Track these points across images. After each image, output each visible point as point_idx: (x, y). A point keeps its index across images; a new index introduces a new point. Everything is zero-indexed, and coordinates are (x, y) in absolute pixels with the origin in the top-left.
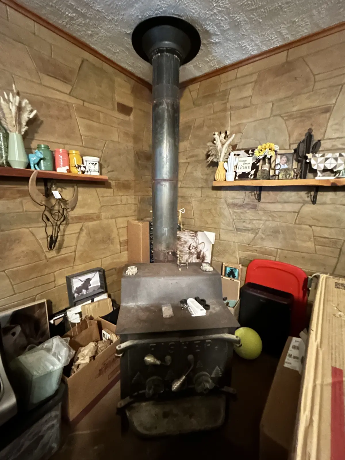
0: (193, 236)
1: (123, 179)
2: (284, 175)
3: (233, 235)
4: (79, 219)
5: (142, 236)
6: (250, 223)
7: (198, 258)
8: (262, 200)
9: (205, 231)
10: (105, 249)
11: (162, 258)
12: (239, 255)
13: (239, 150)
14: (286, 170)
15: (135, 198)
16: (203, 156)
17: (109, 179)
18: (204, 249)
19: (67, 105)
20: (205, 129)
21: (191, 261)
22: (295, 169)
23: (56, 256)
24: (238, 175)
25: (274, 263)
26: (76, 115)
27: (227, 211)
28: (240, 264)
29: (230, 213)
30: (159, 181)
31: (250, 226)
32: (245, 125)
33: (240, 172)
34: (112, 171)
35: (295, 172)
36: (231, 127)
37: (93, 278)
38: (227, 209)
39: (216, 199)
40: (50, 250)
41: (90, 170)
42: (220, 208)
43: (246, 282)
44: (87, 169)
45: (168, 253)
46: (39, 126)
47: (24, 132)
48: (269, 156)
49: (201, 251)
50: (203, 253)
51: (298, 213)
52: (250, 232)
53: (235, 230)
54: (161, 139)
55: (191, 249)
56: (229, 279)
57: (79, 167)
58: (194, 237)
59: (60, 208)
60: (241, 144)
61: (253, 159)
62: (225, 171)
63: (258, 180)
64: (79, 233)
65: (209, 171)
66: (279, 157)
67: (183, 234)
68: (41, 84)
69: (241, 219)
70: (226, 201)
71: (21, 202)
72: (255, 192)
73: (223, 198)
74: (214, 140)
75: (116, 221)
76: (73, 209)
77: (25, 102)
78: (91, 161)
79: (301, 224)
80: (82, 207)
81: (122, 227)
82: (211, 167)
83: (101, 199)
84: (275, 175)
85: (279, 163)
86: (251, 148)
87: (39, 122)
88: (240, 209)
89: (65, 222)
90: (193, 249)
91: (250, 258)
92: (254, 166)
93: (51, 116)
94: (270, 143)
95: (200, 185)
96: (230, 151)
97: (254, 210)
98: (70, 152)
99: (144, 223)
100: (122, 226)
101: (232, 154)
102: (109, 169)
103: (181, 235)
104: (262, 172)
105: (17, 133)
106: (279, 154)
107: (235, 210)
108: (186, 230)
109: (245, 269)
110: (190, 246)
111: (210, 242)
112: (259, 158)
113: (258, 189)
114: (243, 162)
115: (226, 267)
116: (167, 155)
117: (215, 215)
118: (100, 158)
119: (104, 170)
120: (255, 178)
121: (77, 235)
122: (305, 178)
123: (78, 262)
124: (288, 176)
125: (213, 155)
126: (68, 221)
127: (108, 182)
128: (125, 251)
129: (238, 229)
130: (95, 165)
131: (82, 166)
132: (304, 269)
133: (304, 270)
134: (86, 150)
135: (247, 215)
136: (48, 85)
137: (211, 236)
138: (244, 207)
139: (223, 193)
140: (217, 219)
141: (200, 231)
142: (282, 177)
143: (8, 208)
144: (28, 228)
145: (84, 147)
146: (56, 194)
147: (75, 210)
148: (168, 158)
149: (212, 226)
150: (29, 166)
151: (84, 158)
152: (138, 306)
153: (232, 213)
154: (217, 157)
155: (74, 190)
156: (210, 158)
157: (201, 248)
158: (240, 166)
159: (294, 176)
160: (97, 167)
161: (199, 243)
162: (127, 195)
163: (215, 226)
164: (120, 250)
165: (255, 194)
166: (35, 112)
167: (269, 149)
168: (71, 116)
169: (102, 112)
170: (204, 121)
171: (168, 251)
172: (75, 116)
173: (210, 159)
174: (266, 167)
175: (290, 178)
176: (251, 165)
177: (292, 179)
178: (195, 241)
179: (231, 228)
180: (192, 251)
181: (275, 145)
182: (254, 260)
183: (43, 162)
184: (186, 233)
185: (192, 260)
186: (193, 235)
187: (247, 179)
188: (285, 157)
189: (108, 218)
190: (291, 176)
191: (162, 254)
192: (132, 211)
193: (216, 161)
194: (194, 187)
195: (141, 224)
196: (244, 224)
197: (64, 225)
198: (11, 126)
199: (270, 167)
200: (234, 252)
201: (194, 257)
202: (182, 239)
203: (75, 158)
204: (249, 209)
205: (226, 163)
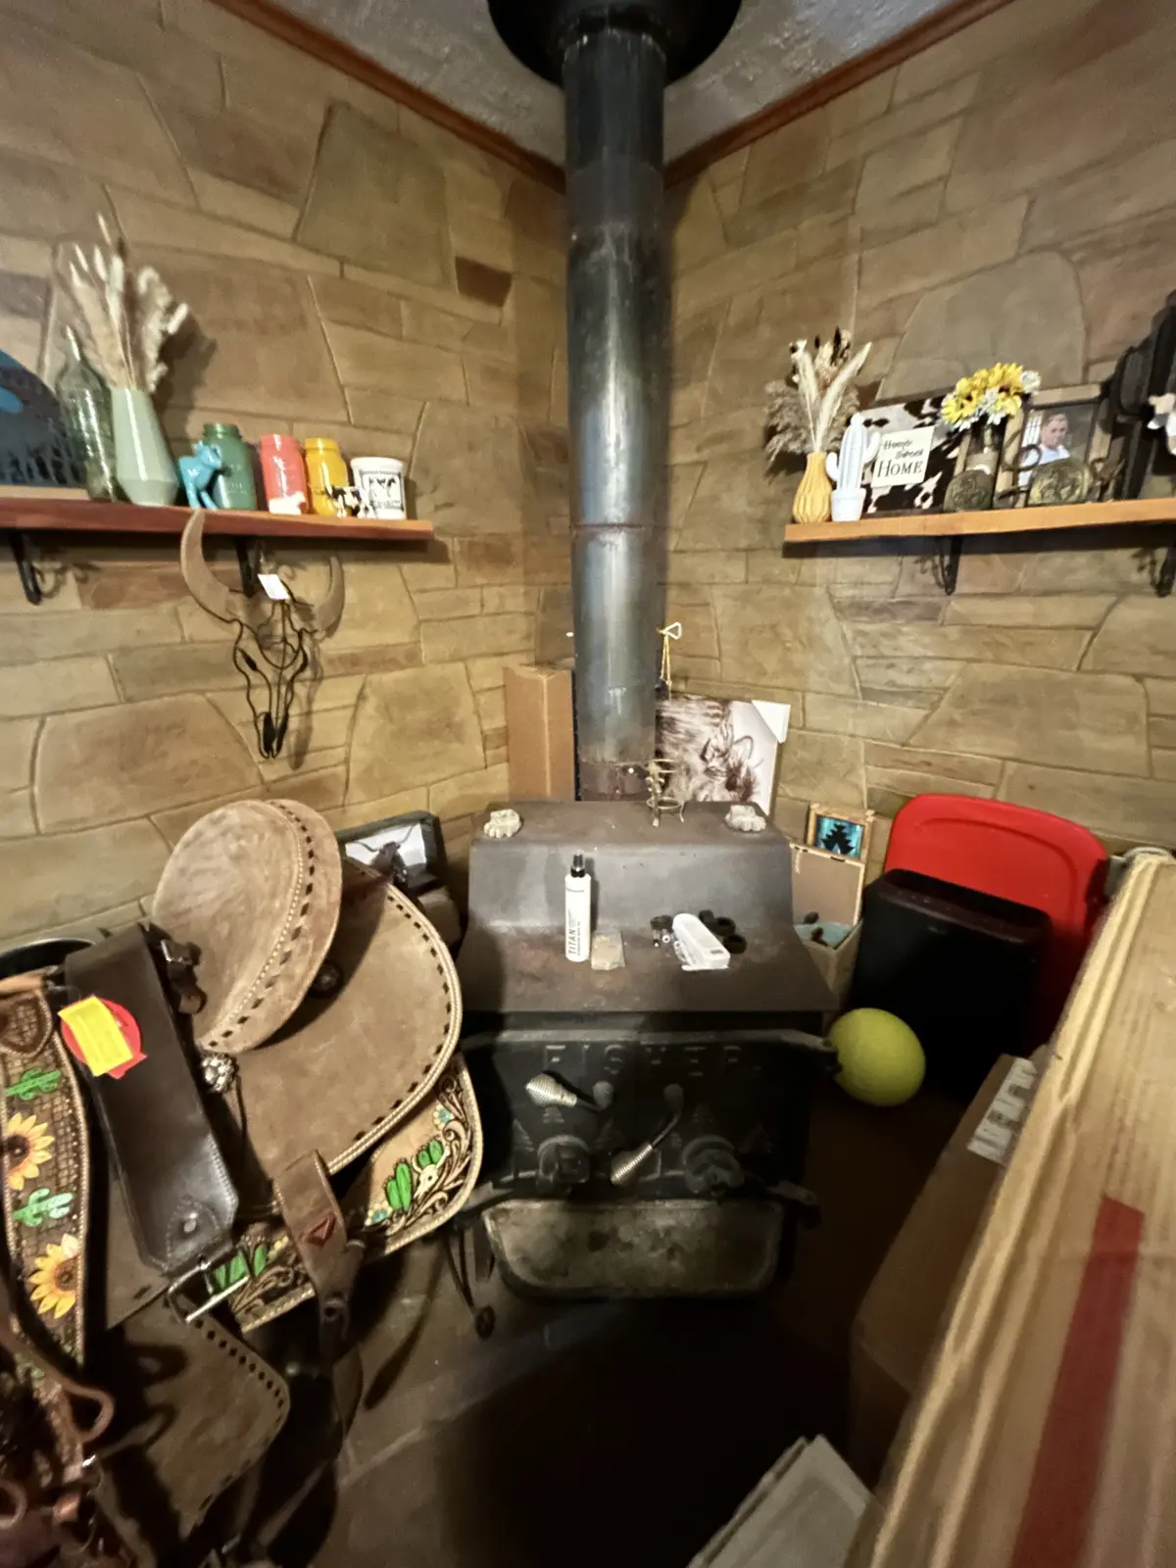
0: (716, 716)
1: (488, 531)
2: (1049, 487)
3: (851, 711)
4: (353, 663)
5: (550, 713)
6: (909, 671)
7: (730, 786)
8: (961, 587)
9: (757, 699)
10: (436, 754)
11: (604, 786)
12: (868, 777)
13: (884, 403)
14: (1060, 469)
15: (526, 594)
16: (754, 437)
17: (439, 530)
18: (749, 757)
19: (290, 281)
20: (765, 332)
21: (707, 796)
22: (1099, 460)
23: (290, 777)
24: (875, 497)
25: (992, 806)
26: (320, 315)
27: (832, 630)
28: (869, 808)
29: (844, 636)
30: (595, 530)
31: (910, 681)
32: (913, 299)
33: (882, 485)
34: (449, 505)
35: (1095, 475)
36: (862, 315)
37: (403, 841)
38: (833, 621)
39: (797, 588)
40: (267, 758)
41: (376, 504)
42: (810, 620)
43: (887, 870)
44: (365, 502)
45: (625, 770)
46: (204, 360)
47: (155, 382)
48: (995, 419)
49: (740, 765)
50: (748, 772)
51: (1095, 630)
52: (910, 703)
53: (860, 695)
54: (598, 377)
55: (708, 756)
56: (827, 856)
57: (337, 493)
58: (717, 720)
59: (289, 631)
60: (895, 377)
61: (934, 434)
62: (829, 487)
63: (948, 511)
64: (356, 707)
65: (772, 489)
66: (1036, 419)
67: (683, 709)
68: (198, 211)
69: (883, 657)
70: (831, 597)
71: (176, 614)
72: (937, 559)
73: (821, 586)
74: (795, 371)
75: (466, 668)
76: (331, 630)
77: (146, 278)
78: (376, 472)
79: (1104, 672)
80: (359, 625)
81: (490, 689)
82: (782, 475)
83: (415, 598)
84: (1014, 492)
85: (1035, 442)
86: (929, 394)
87: (203, 348)
88: (881, 621)
89: (308, 673)
90: (715, 760)
91: (905, 791)
92: (939, 462)
93: (240, 325)
94: (1005, 367)
95: (743, 543)
96: (852, 409)
97: (930, 623)
98: (308, 445)
99: (553, 674)
100: (488, 683)
101: (858, 419)
102: (440, 497)
103: (678, 713)
104: (964, 482)
105: (134, 387)
106: (1039, 408)
107: (861, 627)
108: (694, 697)
109: (885, 825)
110: (705, 750)
111: (772, 736)
112: (957, 429)
113: (948, 545)
114: (899, 449)
115: (819, 819)
116: (618, 437)
117: (788, 645)
118: (408, 462)
119: (422, 504)
120: (938, 507)
121: (349, 712)
122: (1134, 494)
123: (356, 794)
124: (1064, 492)
125: (786, 428)
126: (319, 670)
127: (433, 540)
128: (500, 763)
129: (867, 693)
130: (389, 484)
131: (348, 489)
132: (1098, 829)
133: (1100, 834)
134: (358, 435)
135: (902, 641)
136: (221, 211)
137: (776, 716)
138: (894, 616)
139: (821, 568)
140: (798, 658)
141: (741, 699)
142: (1043, 494)
143: (139, 632)
144: (202, 692)
145: (355, 426)
146: (272, 584)
147: (339, 634)
148: (622, 446)
149: (779, 682)
150: (181, 498)
151: (356, 463)
152: (520, 931)
153: (849, 635)
154: (800, 435)
155: (331, 568)
156: (775, 439)
157: (740, 753)
158: (885, 465)
159: (1090, 490)
160: (396, 492)
161: (735, 739)
162: (501, 585)
163: (792, 682)
164: (485, 760)
165: (935, 567)
166: (182, 312)
167: (997, 388)
168: (302, 321)
169: (407, 298)
170: (761, 303)
171: (622, 764)
172: (319, 319)
173: (777, 443)
174: (984, 463)
175: (1073, 498)
176: (925, 459)
177: (1080, 501)
178: (722, 732)
179: (843, 689)
180: (711, 765)
181: (1025, 373)
182: (919, 796)
183: (226, 482)
184: (693, 705)
185: (711, 792)
186: (716, 711)
187: (909, 511)
188: (1060, 416)
189: (441, 661)
190: (1078, 492)
191: (604, 774)
192: (516, 637)
193: (799, 452)
194: (723, 550)
195: (544, 679)
196: (892, 674)
197: (308, 683)
198: (113, 364)
199: (999, 461)
200: (851, 770)
201: (716, 783)
202: (681, 727)
203: (324, 465)
204: (909, 622)
205: (833, 455)
